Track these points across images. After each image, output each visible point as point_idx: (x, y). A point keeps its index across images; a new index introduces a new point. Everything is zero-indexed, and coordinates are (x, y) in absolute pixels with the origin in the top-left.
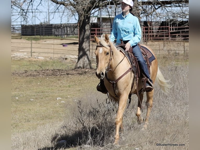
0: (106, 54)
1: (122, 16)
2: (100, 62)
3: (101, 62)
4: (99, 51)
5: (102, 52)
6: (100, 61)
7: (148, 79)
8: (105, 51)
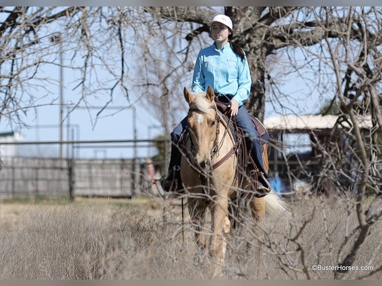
0: (210, 124)
1: (216, 49)
2: (201, 141)
3: (203, 140)
4: (196, 119)
5: (204, 121)
6: (201, 138)
7: (261, 172)
8: (209, 119)
